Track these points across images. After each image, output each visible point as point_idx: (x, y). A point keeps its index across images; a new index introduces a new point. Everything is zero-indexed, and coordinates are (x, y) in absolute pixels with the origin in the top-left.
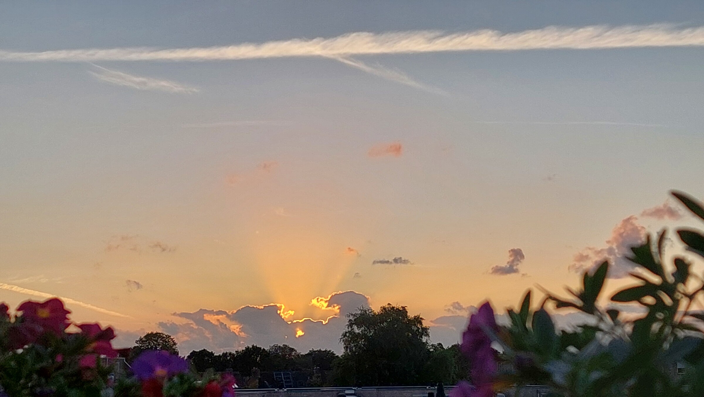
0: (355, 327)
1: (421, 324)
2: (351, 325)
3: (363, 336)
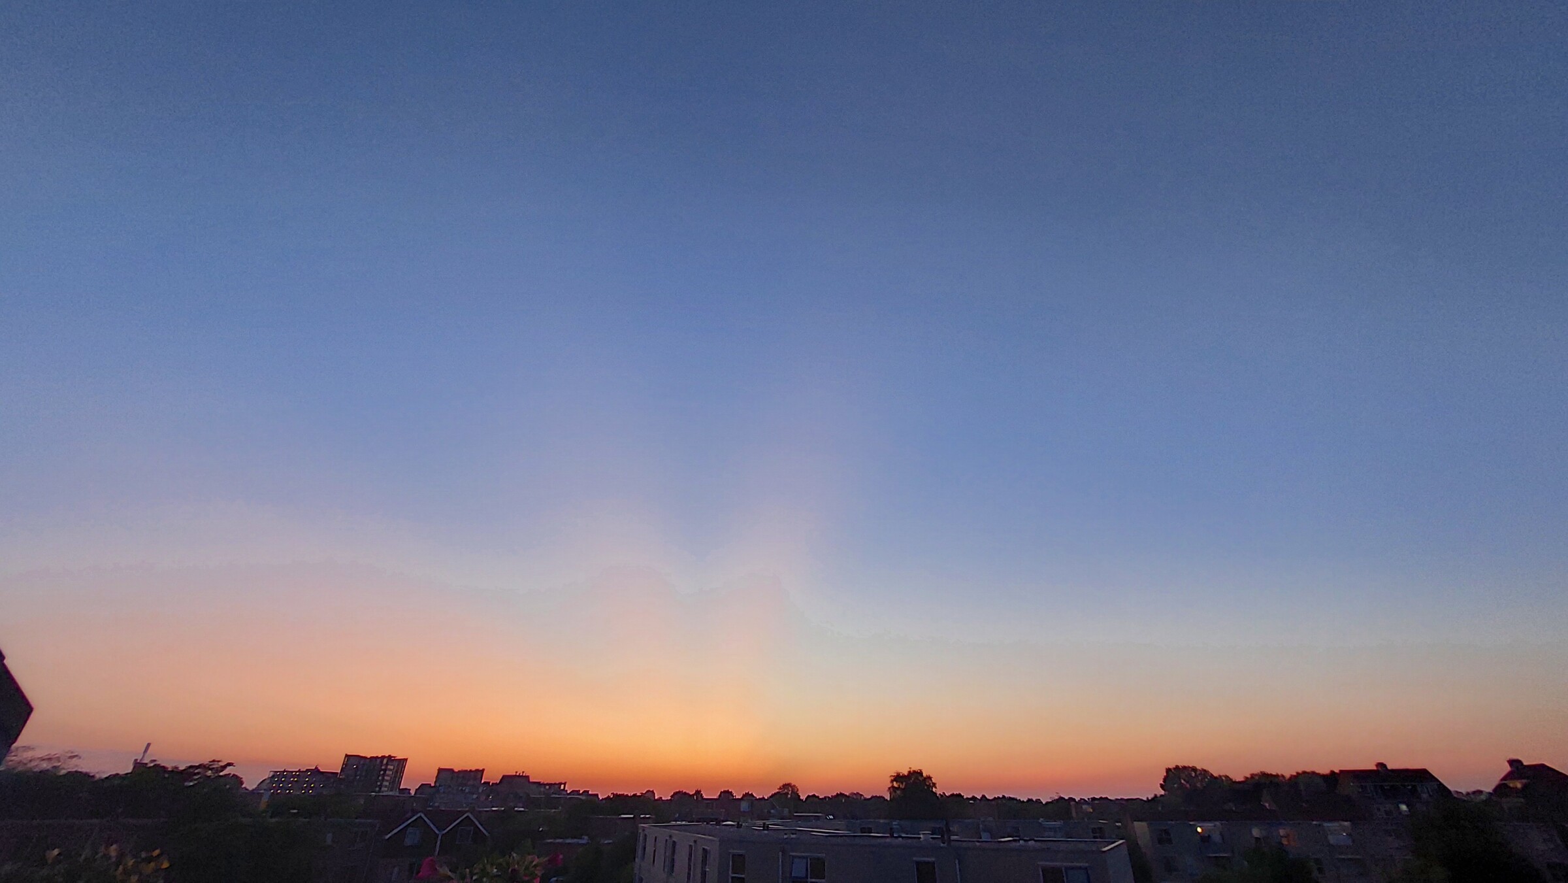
0: (895, 783)
1: (931, 780)
2: (892, 781)
3: (898, 788)
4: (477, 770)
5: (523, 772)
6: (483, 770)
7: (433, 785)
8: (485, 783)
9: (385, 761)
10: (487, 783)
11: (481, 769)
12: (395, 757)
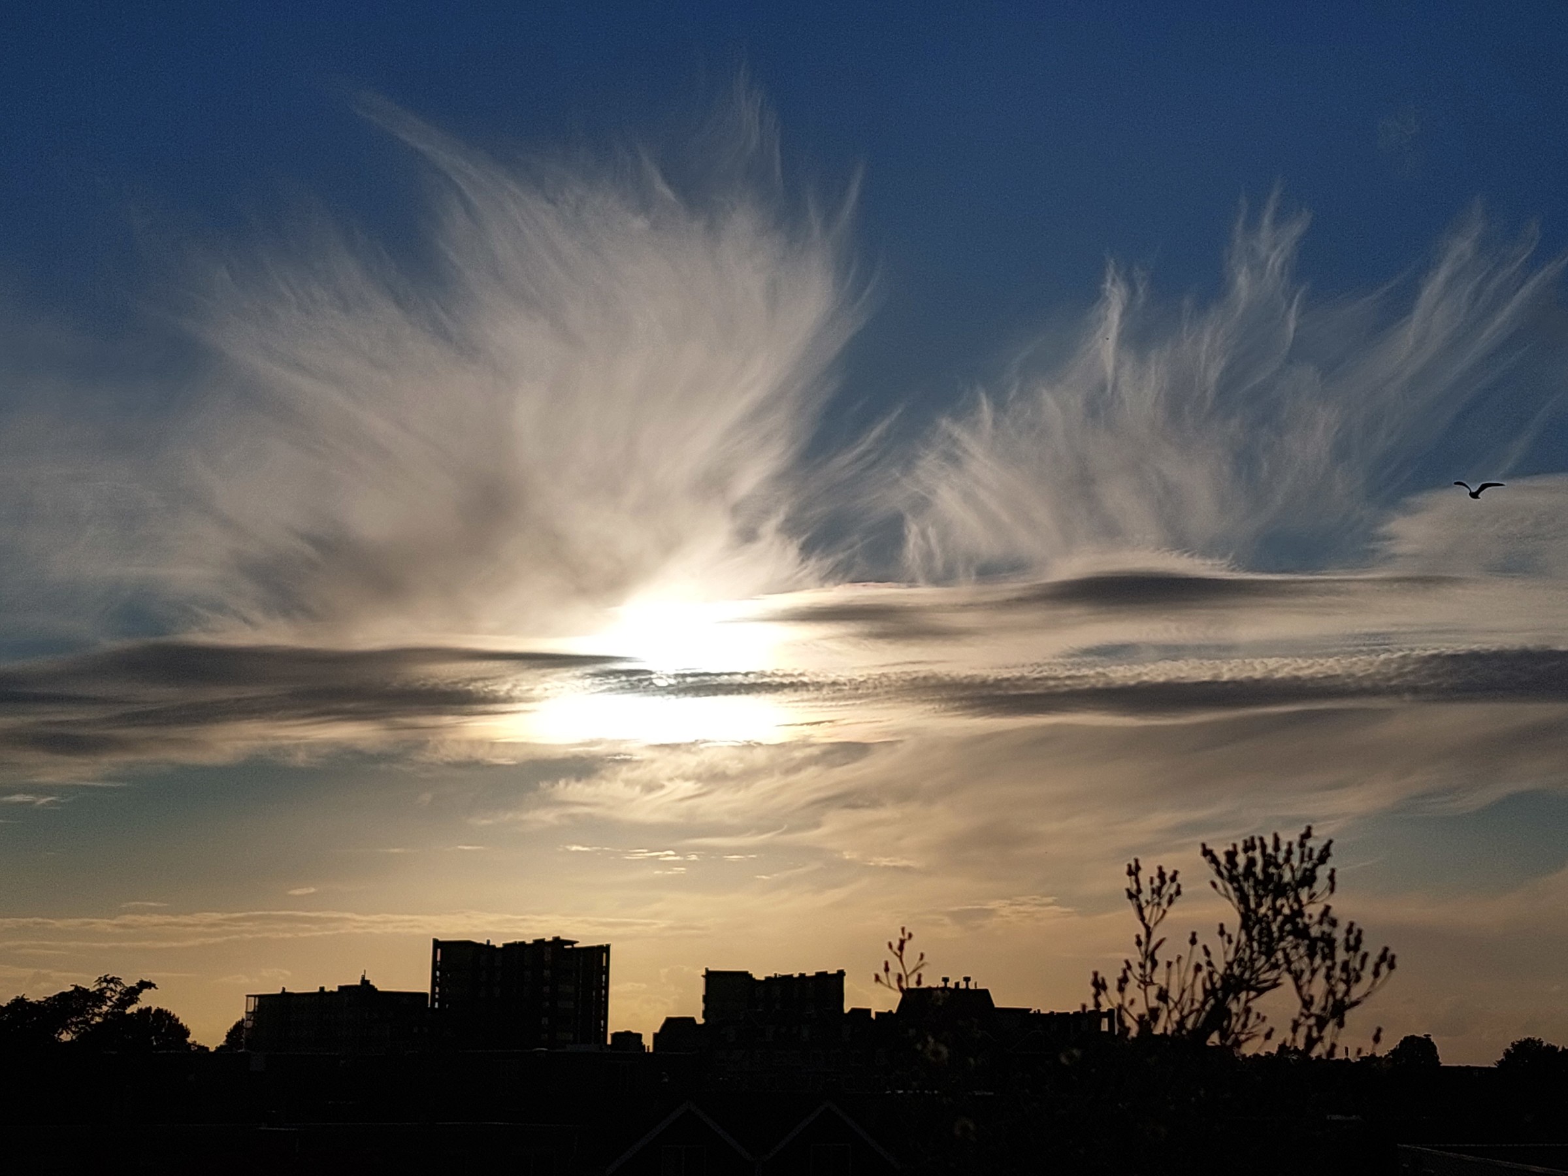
4: (822, 976)
5: (967, 979)
6: (841, 974)
7: (700, 1021)
8: (853, 1010)
9: (547, 957)
10: (861, 1014)
11: (832, 971)
12: (572, 943)
